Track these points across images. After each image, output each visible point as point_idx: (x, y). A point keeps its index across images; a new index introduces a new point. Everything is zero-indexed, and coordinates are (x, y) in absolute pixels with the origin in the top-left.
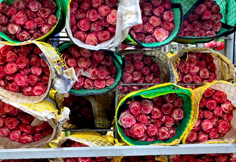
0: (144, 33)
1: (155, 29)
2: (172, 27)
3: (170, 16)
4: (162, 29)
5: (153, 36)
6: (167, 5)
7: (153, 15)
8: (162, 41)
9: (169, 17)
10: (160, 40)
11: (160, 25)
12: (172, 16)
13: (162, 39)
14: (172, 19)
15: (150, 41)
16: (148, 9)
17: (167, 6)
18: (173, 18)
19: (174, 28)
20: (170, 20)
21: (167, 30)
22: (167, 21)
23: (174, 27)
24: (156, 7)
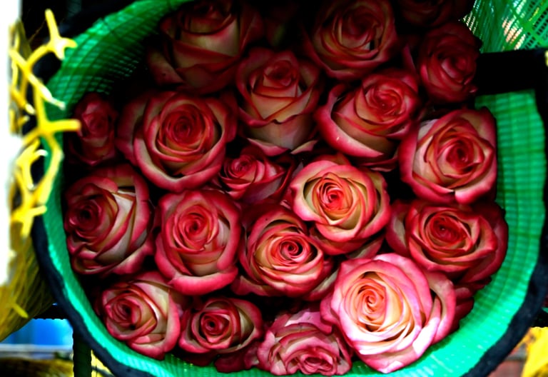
0: (251, 298)
1: (346, 267)
2: (486, 246)
3: (461, 155)
4: (401, 261)
5: (329, 317)
6: (438, 70)
7: (326, 149)
8: (395, 362)
9: (449, 170)
10: (388, 354)
11: (385, 231)
12: (477, 160)
13: (401, 344)
14: (483, 185)
15: (303, 357)
16: (282, 104)
17: (442, 76)
18: (490, 177)
19: (502, 259)
20: (460, 194)
21: (440, 274)
22: (433, 204)
23: (502, 248)
24: (351, 88)
